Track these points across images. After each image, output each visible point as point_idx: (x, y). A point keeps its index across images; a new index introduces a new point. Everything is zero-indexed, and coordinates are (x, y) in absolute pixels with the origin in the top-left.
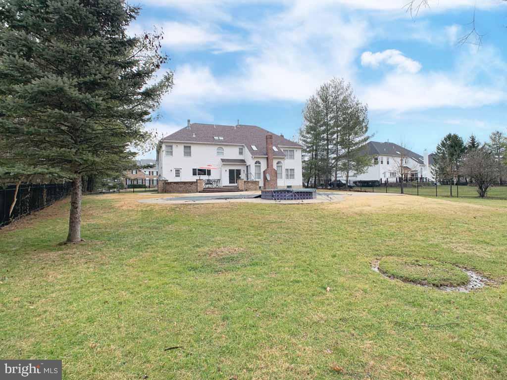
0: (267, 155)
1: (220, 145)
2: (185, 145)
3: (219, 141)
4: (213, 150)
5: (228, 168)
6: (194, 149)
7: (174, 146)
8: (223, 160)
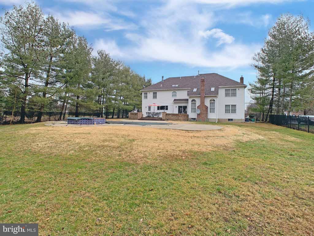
0: (200, 95)
1: (175, 90)
2: (154, 92)
3: (175, 87)
4: (170, 94)
5: (178, 105)
6: (159, 94)
7: (148, 93)
8: (175, 100)
